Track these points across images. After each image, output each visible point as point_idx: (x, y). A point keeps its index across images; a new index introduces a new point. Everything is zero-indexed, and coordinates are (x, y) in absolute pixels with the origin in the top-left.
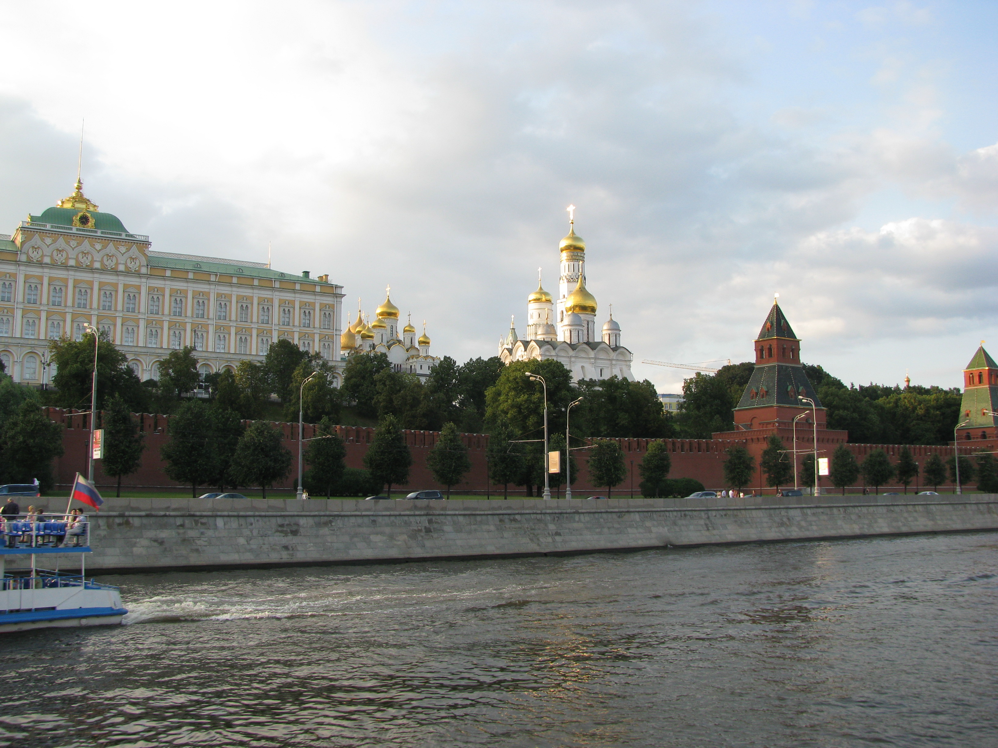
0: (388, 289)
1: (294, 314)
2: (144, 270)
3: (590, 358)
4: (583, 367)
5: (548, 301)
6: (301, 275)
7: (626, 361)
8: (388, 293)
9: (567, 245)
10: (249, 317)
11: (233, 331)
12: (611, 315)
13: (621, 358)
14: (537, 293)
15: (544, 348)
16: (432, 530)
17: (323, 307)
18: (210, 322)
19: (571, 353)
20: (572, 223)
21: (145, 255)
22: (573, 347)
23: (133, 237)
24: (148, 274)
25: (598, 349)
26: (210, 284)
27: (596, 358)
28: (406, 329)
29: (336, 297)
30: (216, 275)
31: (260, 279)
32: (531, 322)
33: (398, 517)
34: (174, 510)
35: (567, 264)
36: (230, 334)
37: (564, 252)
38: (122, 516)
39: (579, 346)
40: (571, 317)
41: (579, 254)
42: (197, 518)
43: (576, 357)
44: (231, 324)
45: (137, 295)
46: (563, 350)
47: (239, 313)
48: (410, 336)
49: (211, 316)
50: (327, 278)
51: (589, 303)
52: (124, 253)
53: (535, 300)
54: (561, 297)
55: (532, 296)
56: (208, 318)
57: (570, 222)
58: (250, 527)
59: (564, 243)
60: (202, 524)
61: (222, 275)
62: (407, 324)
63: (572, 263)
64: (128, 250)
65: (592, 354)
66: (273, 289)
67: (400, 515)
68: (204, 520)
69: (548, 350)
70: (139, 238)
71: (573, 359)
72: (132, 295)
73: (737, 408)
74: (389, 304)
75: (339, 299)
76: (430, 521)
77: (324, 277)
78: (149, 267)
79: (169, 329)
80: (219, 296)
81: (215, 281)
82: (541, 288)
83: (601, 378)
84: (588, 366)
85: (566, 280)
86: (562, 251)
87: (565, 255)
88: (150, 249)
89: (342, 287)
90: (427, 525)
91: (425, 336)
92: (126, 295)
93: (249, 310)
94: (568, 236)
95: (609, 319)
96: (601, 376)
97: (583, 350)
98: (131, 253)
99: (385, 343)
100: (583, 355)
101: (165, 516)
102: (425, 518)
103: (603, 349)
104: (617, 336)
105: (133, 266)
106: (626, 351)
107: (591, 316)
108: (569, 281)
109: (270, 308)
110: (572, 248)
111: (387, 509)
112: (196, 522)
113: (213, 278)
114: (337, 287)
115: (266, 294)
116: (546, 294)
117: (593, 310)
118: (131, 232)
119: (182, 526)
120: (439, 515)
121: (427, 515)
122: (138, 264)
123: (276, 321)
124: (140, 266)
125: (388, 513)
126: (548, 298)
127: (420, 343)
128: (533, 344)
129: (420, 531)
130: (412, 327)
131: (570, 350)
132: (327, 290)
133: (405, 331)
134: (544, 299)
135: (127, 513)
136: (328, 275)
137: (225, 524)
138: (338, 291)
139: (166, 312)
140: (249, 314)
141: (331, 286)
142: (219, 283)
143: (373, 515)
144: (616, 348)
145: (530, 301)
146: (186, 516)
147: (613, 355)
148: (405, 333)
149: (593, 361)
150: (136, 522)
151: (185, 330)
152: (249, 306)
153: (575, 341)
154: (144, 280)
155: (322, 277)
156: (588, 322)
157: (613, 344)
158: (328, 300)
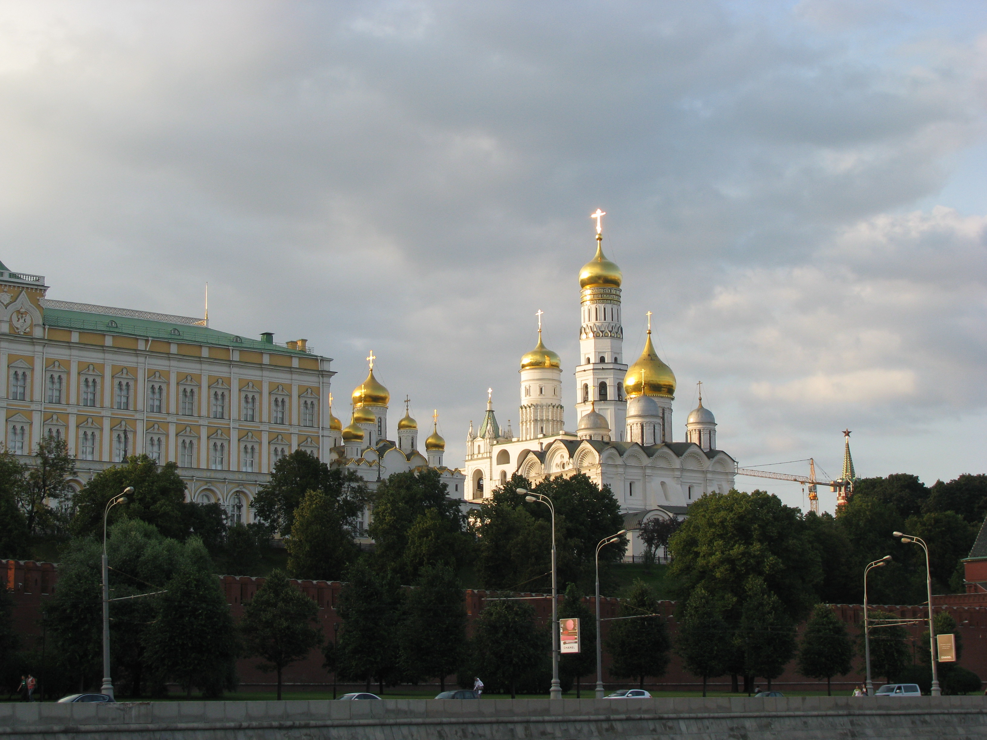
0: (371, 358)
1: (261, 403)
2: (38, 333)
3: (673, 470)
4: (663, 483)
5: (555, 367)
6: (259, 338)
7: (727, 474)
8: (371, 365)
9: (593, 275)
10: (195, 409)
11: (172, 430)
12: (700, 399)
13: (719, 469)
14: (535, 353)
15: (606, 453)
16: (856, 734)
17: (304, 391)
18: (138, 416)
19: (646, 461)
20: (600, 239)
21: (39, 307)
22: (649, 451)
23: (18, 278)
24: (44, 339)
25: (685, 454)
26: (137, 355)
27: (682, 470)
28: (403, 423)
29: (323, 376)
30: (147, 341)
31: (212, 347)
32: (525, 401)
33: (824, 718)
34: (646, 712)
35: (593, 307)
36: (167, 435)
37: (588, 287)
38: (608, 720)
39: (657, 450)
40: (641, 404)
41: (613, 292)
42: (664, 721)
43: (653, 468)
44: (169, 419)
45: (28, 373)
46: (633, 456)
47: (180, 402)
48: (411, 435)
49: (140, 406)
50: (304, 346)
51: (664, 380)
52: (8, 304)
53: (531, 364)
54: (583, 361)
55: (527, 359)
56: (136, 411)
57: (597, 237)
58: (707, 731)
59: (586, 273)
60: (671, 728)
61: (156, 340)
62: (404, 416)
63: (602, 306)
64: (14, 300)
65: (677, 462)
66: (230, 363)
67: (826, 716)
68: (670, 724)
69: (610, 457)
70: (29, 280)
71: (648, 471)
72: (20, 373)
73: (969, 558)
74: (373, 383)
75: (325, 380)
76: (852, 723)
77: (300, 343)
78: (47, 327)
79: (78, 427)
80: (152, 374)
81: (145, 351)
82: (542, 346)
83: (691, 501)
84: (671, 483)
85: (591, 335)
86: (583, 284)
87: (588, 292)
88: (46, 298)
89: (330, 360)
90: (850, 727)
91: (436, 435)
92: (12, 372)
93: (196, 397)
94: (593, 260)
95: (697, 406)
96: (690, 498)
97: (664, 457)
98: (17, 305)
99: (374, 447)
100: (662, 464)
101: (641, 719)
102: (846, 719)
103: (694, 456)
104: (711, 433)
105: (21, 325)
106: (727, 458)
107: (667, 401)
108: (596, 336)
109: (226, 393)
110: (601, 281)
111: (814, 708)
112: (665, 726)
113: (141, 345)
114: (323, 360)
115: (220, 371)
116: (551, 354)
117: (670, 390)
118: (13, 270)
119: (654, 730)
120: (859, 715)
121: (847, 715)
122: (29, 322)
123: (234, 414)
124: (32, 326)
125: (816, 713)
126: (554, 361)
127: (428, 446)
128: (586, 446)
129: (846, 734)
130: (412, 421)
131: (643, 456)
132: (309, 365)
133: (400, 427)
134: (547, 363)
135: (612, 717)
136: (306, 341)
137: (687, 728)
138: (325, 366)
139: (73, 400)
140: (196, 403)
141: (315, 359)
142: (152, 353)
143: (803, 716)
144: (712, 454)
145: (523, 366)
146: (657, 719)
147: (708, 464)
148: (402, 430)
149: (678, 473)
150: (618, 726)
151: (102, 430)
152: (196, 390)
153: (649, 441)
154: (39, 348)
155: (296, 343)
156: (663, 410)
157: (705, 446)
158: (311, 381)
